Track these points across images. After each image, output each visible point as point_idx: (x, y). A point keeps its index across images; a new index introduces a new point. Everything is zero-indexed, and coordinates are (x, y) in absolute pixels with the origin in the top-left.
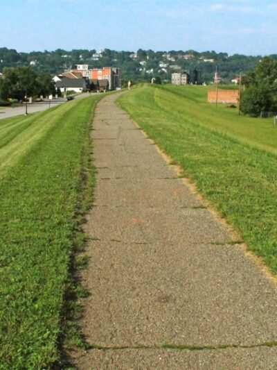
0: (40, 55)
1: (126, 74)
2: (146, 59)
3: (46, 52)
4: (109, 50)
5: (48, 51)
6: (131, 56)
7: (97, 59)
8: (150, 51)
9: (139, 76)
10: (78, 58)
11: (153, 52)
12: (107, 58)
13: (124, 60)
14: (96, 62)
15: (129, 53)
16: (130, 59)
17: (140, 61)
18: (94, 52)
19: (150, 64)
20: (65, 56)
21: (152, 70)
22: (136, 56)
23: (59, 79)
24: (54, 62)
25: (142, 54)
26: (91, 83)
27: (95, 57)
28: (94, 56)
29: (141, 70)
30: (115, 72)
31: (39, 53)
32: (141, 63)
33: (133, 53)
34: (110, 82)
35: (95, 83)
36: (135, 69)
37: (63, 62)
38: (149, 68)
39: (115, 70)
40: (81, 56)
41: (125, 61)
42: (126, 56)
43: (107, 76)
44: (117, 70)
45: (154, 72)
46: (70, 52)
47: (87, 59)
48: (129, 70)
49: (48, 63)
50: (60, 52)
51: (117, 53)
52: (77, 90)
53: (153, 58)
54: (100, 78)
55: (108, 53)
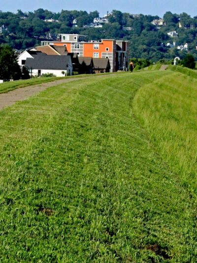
0: (10, 17)
1: (145, 50)
2: (177, 28)
3: (21, 13)
4: (120, 13)
5: (23, 12)
6: (153, 23)
7: (101, 26)
8: (185, 15)
9: (165, 54)
10: (71, 25)
11: (189, 17)
12: (117, 24)
13: (143, 28)
14: (98, 30)
15: (151, 18)
16: (152, 28)
17: (168, 30)
18: (96, 15)
19: (184, 36)
20: (50, 21)
21: (186, 46)
22: (161, 23)
23: (30, 56)
24: (31, 29)
25: (173, 20)
26: (81, 62)
27: (97, 24)
28: (95, 21)
29: (168, 44)
30: (121, 46)
31: (9, 14)
32: (169, 34)
33: (157, 18)
34: (111, 62)
35: (88, 63)
36: (159, 44)
37: (47, 30)
38: (181, 43)
39: (119, 43)
40: (74, 22)
41: (144, 31)
42: (145, 23)
43: (107, 52)
44: (124, 44)
45: (189, 49)
46: (59, 15)
47: (84, 27)
48: (149, 45)
49: (22, 30)
50: (42, 14)
51: (131, 17)
52: (58, 73)
53: (188, 26)
54: (96, 56)
55: (119, 18)
